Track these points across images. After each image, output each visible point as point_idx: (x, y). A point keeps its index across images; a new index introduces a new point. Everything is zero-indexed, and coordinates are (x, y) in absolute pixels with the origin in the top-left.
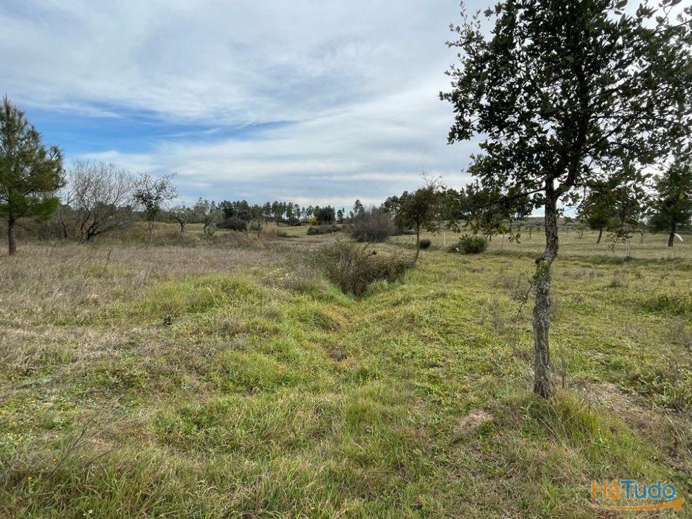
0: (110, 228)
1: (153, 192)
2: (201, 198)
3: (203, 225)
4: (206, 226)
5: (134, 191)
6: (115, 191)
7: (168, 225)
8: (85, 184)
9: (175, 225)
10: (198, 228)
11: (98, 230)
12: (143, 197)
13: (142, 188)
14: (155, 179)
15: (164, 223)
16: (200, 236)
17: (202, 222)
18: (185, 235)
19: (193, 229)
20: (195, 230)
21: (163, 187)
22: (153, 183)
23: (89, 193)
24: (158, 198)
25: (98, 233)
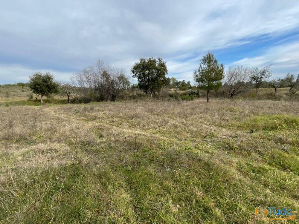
0: (240, 92)
1: (259, 75)
2: (289, 74)
3: (290, 88)
4: (291, 88)
5: (250, 76)
6: (243, 77)
7: (268, 89)
8: (231, 75)
9: (272, 89)
10: (286, 90)
11: (235, 93)
12: (255, 78)
13: (254, 74)
14: (261, 69)
15: (266, 89)
16: (286, 94)
17: (289, 86)
18: (277, 94)
19: (284, 91)
20: (283, 91)
21: (264, 72)
22: (259, 71)
23: (233, 79)
24: (261, 77)
25: (235, 94)
